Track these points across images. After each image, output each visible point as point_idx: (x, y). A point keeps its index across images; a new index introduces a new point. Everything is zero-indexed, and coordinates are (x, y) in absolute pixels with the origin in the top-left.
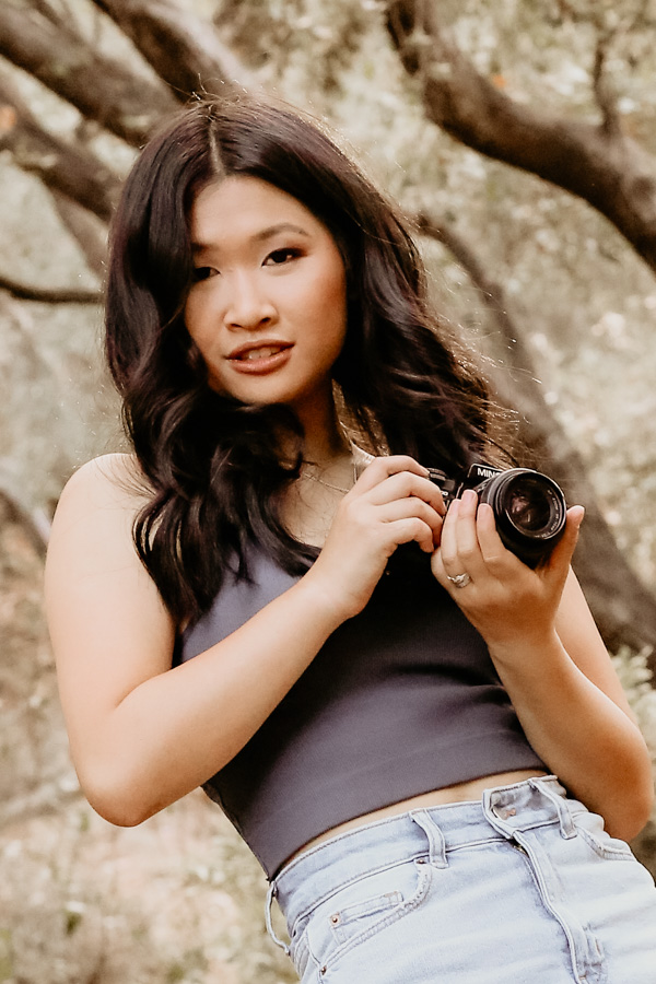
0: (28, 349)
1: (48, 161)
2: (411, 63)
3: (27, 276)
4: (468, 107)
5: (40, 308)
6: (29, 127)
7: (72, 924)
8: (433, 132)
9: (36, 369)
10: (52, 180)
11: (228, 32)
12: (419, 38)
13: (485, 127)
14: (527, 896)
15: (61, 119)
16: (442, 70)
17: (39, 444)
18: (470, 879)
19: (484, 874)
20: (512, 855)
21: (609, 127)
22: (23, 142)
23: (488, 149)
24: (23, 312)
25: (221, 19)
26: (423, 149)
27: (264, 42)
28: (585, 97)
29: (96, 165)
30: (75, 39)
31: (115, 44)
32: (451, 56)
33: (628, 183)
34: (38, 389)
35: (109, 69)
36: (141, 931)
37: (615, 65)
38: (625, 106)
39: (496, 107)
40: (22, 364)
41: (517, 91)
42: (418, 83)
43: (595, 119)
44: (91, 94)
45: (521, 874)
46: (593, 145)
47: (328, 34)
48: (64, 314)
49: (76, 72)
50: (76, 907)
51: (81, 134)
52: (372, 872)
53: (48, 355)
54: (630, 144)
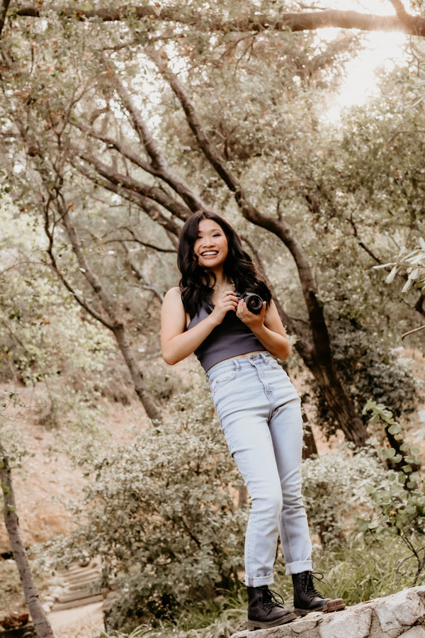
0: (160, 261)
1: (165, 223)
2: (240, 205)
3: (160, 246)
4: (252, 214)
5: (163, 253)
6: (161, 216)
7: (167, 379)
8: (244, 219)
9: (161, 265)
10: (165, 227)
11: (202, 198)
12: (242, 200)
13: (255, 218)
14: (256, 378)
15: (168, 214)
16: (246, 206)
17: (162, 281)
18: (244, 374)
19: (248, 373)
20: (254, 369)
21: (280, 219)
22: (160, 219)
23: (255, 223)
24: (159, 254)
25: (201, 195)
26: (242, 222)
27: (209, 200)
28: (275, 212)
29: (175, 224)
30: (171, 198)
31: (179, 200)
32: (248, 204)
33: (284, 230)
34: (161, 270)
35: (178, 205)
36: (180, 381)
37: (281, 206)
38: (283, 215)
39: (257, 214)
40: (159, 264)
41: (261, 211)
42: (241, 209)
43: (277, 217)
44: (174, 209)
45: (255, 373)
46: (277, 222)
47: (223, 198)
48: (167, 254)
49: (171, 205)
50: (167, 376)
51: (172, 218)
52: (225, 372)
53: (164, 263)
54: (284, 222)
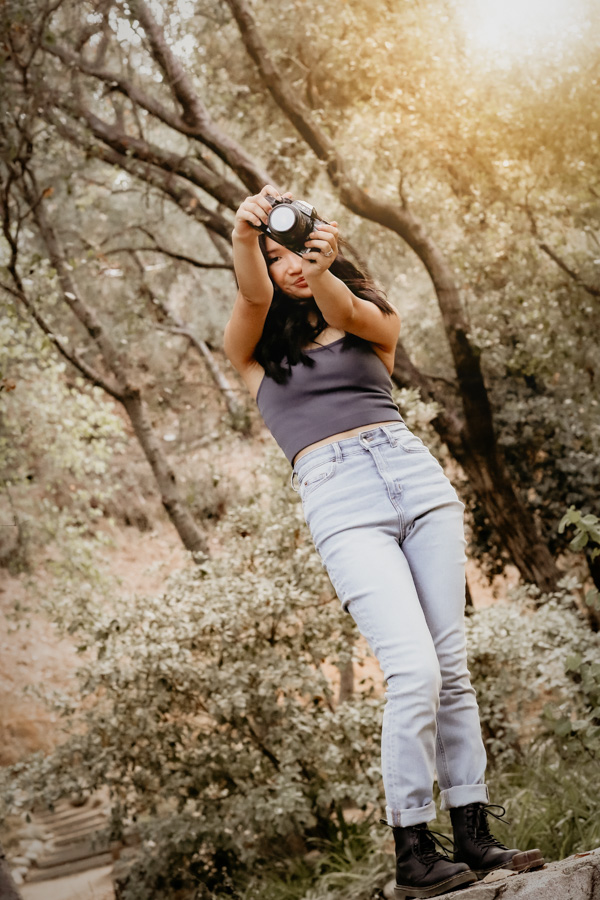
0: (198, 286)
1: (207, 218)
2: (335, 183)
3: (199, 259)
4: (356, 198)
5: (203, 270)
6: (201, 208)
7: (216, 483)
8: (343, 208)
9: (201, 293)
10: (209, 226)
11: (271, 173)
12: (339, 174)
13: (361, 206)
14: (373, 471)
15: (212, 204)
16: (347, 186)
17: (202, 319)
18: (351, 466)
19: (357, 464)
20: (367, 457)
21: (404, 206)
22: (199, 212)
23: (363, 214)
24: (195, 271)
25: (269, 169)
26: (340, 214)
27: (282, 178)
28: (397, 197)
29: (223, 220)
30: (218, 175)
31: (232, 177)
32: (349, 181)
33: (411, 225)
34: (201, 300)
35: (229, 185)
36: (237, 488)
37: (405, 185)
38: (410, 200)
39: (365, 200)
40: (196, 291)
41: (372, 194)
42: (338, 190)
43: (399, 204)
44: (223, 195)
45: (371, 463)
46: (399, 213)
47: (306, 174)
48: (212, 272)
49: (217, 187)
50: (217, 478)
51: (219, 209)
52: (318, 465)
53: (205, 288)
54: (411, 212)
